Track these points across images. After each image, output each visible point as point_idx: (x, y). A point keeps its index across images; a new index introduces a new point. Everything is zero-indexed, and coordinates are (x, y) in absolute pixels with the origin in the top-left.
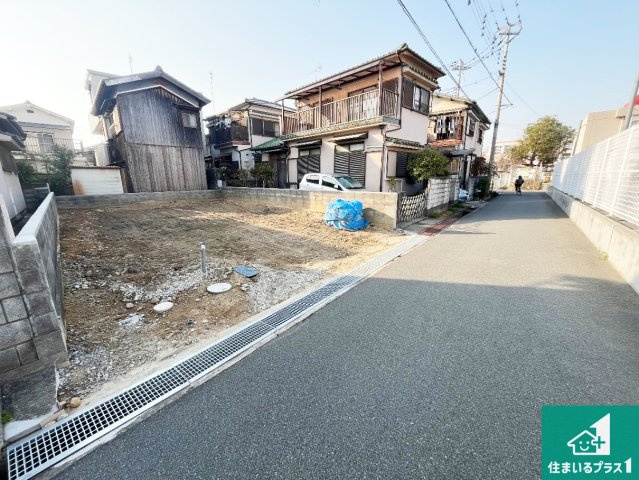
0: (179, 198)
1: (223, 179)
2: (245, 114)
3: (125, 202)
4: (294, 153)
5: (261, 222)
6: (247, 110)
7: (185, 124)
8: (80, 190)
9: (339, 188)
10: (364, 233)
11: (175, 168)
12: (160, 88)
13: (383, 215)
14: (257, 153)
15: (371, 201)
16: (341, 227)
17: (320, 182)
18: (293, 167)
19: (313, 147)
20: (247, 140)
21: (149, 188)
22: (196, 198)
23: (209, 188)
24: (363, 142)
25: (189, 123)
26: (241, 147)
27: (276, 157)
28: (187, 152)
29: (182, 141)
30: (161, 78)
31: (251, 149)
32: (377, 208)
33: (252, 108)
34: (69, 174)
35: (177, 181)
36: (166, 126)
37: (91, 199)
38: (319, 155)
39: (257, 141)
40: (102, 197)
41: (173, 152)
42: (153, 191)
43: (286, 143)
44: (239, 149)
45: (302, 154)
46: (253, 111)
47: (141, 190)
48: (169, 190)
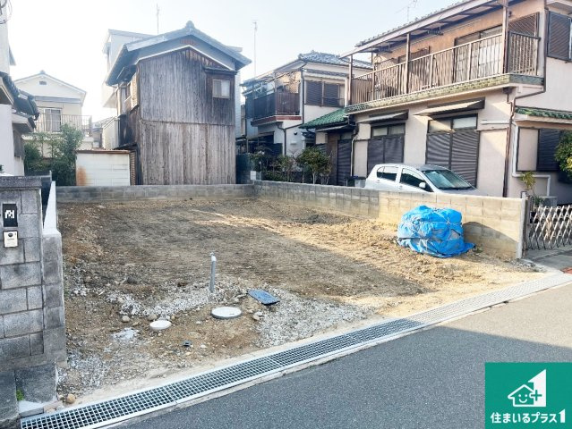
0: (197, 194)
1: (257, 169)
2: (298, 76)
3: (131, 197)
4: (364, 132)
5: (304, 235)
6: (301, 70)
7: (215, 94)
8: (83, 180)
9: (428, 188)
10: (458, 262)
11: (195, 152)
12: (189, 48)
13: (499, 235)
14: (310, 132)
15: (478, 210)
16: (421, 250)
17: (398, 178)
18: (361, 153)
19: (394, 123)
20: (298, 113)
21: (161, 179)
22: (220, 195)
23: (238, 182)
24: (476, 115)
25: (219, 89)
26: (287, 123)
27: (336, 138)
28: (214, 131)
29: (209, 117)
30: (191, 36)
31: (301, 126)
32: (487, 222)
33: (309, 66)
34: (73, 159)
35: (197, 171)
36: (191, 99)
37: (93, 192)
38: (404, 135)
39: (312, 113)
40: (105, 189)
41: (196, 131)
42: (166, 183)
43: (353, 117)
44: (284, 126)
45: (376, 133)
46: (309, 71)
47: (152, 182)
48: (185, 183)
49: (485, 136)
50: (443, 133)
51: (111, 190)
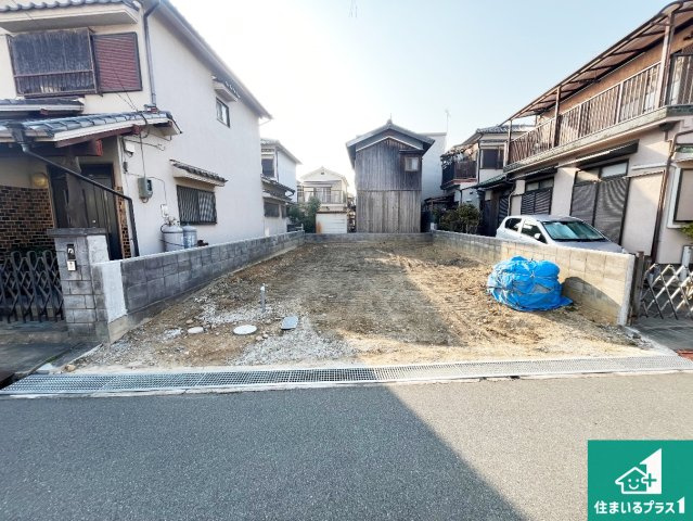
0: (388, 240)
1: (436, 221)
2: (476, 147)
3: (347, 241)
4: (520, 188)
6: (478, 142)
7: (407, 169)
8: (320, 230)
11: (391, 211)
12: (388, 139)
14: (482, 189)
18: (517, 204)
19: (543, 176)
20: (474, 176)
21: (367, 229)
22: (405, 240)
23: (422, 231)
25: (410, 164)
26: (463, 185)
27: (498, 195)
28: (405, 195)
29: (401, 185)
30: (390, 130)
31: (476, 187)
33: (484, 138)
35: (392, 223)
36: (389, 173)
37: (324, 237)
38: (552, 188)
39: (487, 175)
40: (331, 235)
41: (392, 196)
42: (370, 232)
43: (511, 175)
44: (461, 188)
45: (530, 188)
46: (485, 141)
47: (361, 231)
48: (383, 232)
49: (635, 182)
50: (589, 183)
51: (335, 236)
